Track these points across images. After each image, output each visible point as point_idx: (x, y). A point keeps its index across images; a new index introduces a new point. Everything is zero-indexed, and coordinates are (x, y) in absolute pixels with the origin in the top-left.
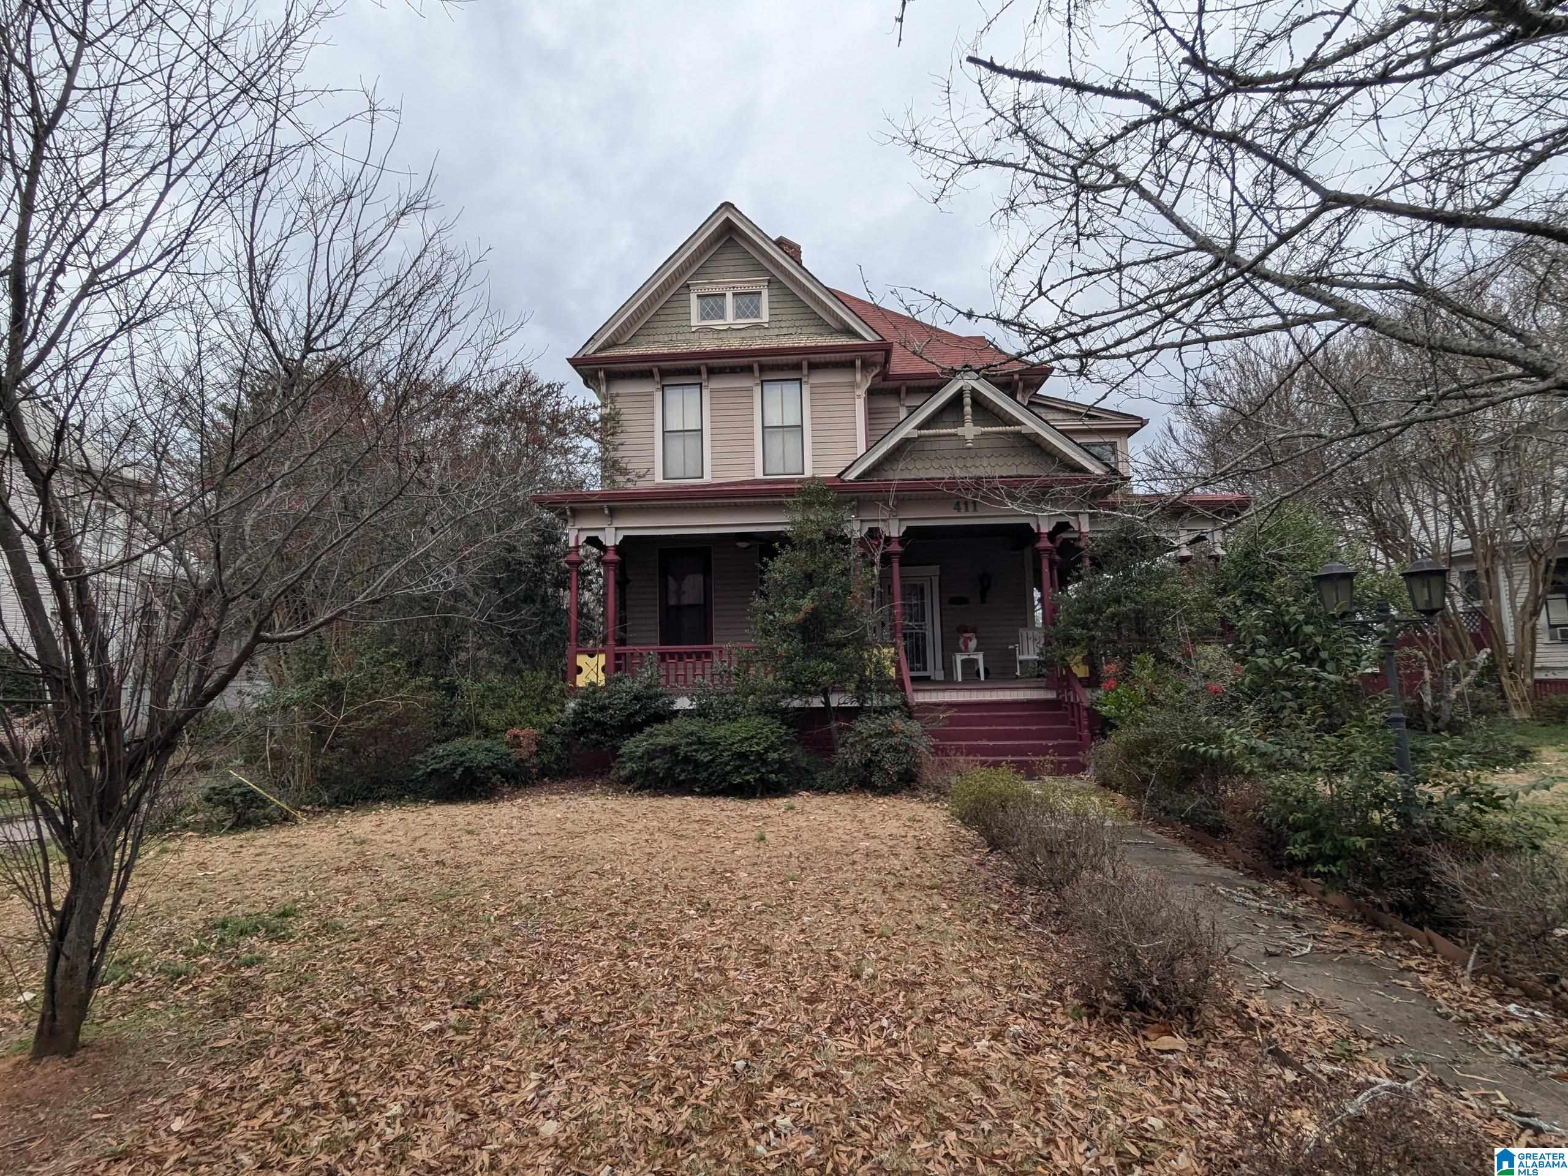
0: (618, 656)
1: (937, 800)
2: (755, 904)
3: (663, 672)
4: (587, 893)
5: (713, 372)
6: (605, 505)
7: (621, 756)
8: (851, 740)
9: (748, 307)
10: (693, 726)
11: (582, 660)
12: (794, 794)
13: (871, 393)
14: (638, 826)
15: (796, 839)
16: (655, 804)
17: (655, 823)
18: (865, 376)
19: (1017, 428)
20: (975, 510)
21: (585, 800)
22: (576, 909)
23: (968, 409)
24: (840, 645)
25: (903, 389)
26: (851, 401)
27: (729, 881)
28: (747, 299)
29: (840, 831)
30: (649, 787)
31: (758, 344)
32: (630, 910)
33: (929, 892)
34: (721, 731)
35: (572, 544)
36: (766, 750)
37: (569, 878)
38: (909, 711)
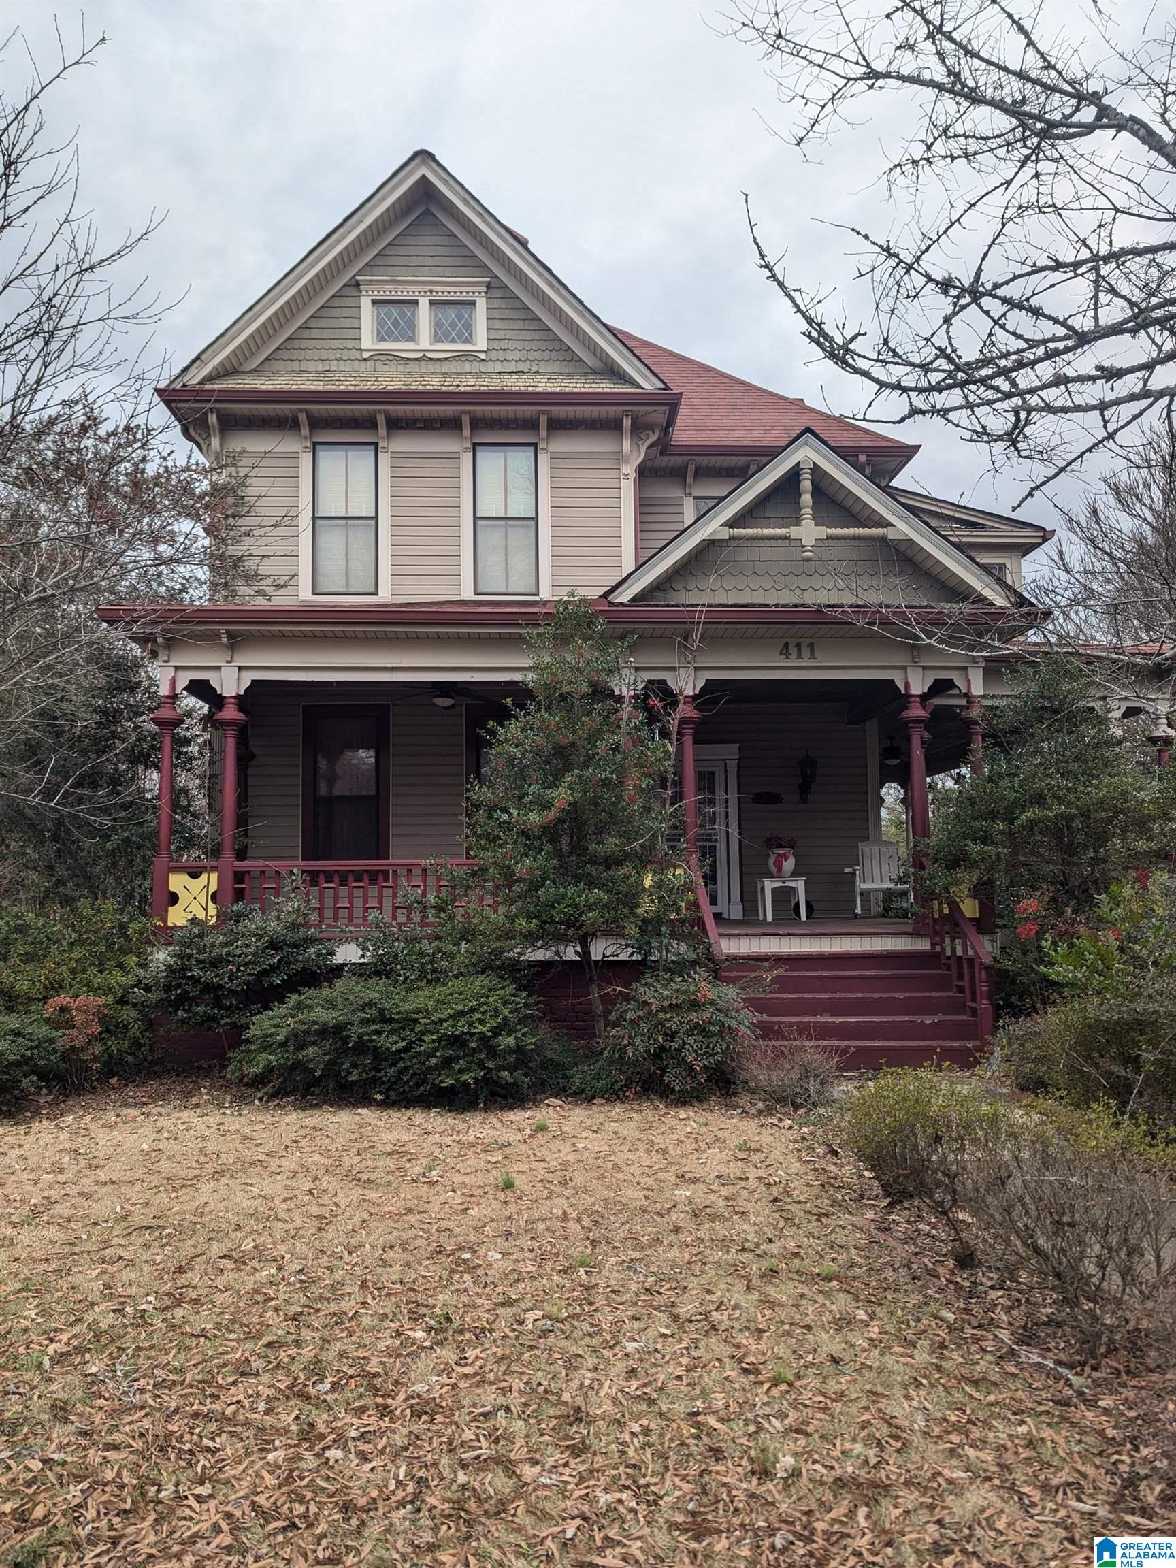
0: (239, 877)
1: (769, 1112)
2: (530, 1316)
3: (315, 903)
4: (219, 1299)
5: (397, 425)
6: (223, 629)
7: (248, 1041)
8: (630, 1015)
9: (453, 325)
10: (371, 991)
11: (177, 882)
12: (537, 1103)
13: (645, 474)
14: (289, 1164)
15: (564, 1183)
16: (311, 1122)
17: (317, 1158)
18: (635, 445)
19: (880, 531)
20: (813, 657)
21: (185, 1115)
22: (203, 1334)
23: (807, 498)
24: (611, 862)
25: (691, 468)
26: (614, 483)
27: (471, 1270)
28: (452, 313)
29: (635, 1169)
30: (294, 1092)
31: (469, 385)
32: (306, 1334)
33: (826, 1286)
34: (419, 1000)
35: (164, 690)
36: (496, 1031)
37: (180, 1270)
38: (719, 969)
